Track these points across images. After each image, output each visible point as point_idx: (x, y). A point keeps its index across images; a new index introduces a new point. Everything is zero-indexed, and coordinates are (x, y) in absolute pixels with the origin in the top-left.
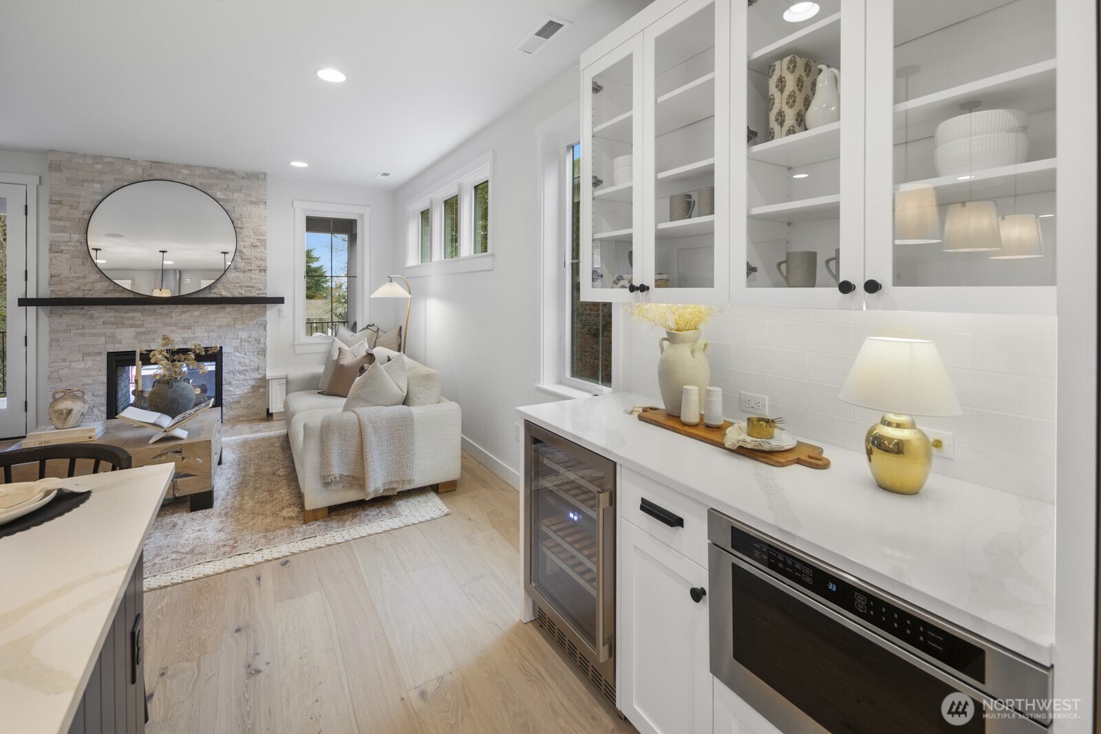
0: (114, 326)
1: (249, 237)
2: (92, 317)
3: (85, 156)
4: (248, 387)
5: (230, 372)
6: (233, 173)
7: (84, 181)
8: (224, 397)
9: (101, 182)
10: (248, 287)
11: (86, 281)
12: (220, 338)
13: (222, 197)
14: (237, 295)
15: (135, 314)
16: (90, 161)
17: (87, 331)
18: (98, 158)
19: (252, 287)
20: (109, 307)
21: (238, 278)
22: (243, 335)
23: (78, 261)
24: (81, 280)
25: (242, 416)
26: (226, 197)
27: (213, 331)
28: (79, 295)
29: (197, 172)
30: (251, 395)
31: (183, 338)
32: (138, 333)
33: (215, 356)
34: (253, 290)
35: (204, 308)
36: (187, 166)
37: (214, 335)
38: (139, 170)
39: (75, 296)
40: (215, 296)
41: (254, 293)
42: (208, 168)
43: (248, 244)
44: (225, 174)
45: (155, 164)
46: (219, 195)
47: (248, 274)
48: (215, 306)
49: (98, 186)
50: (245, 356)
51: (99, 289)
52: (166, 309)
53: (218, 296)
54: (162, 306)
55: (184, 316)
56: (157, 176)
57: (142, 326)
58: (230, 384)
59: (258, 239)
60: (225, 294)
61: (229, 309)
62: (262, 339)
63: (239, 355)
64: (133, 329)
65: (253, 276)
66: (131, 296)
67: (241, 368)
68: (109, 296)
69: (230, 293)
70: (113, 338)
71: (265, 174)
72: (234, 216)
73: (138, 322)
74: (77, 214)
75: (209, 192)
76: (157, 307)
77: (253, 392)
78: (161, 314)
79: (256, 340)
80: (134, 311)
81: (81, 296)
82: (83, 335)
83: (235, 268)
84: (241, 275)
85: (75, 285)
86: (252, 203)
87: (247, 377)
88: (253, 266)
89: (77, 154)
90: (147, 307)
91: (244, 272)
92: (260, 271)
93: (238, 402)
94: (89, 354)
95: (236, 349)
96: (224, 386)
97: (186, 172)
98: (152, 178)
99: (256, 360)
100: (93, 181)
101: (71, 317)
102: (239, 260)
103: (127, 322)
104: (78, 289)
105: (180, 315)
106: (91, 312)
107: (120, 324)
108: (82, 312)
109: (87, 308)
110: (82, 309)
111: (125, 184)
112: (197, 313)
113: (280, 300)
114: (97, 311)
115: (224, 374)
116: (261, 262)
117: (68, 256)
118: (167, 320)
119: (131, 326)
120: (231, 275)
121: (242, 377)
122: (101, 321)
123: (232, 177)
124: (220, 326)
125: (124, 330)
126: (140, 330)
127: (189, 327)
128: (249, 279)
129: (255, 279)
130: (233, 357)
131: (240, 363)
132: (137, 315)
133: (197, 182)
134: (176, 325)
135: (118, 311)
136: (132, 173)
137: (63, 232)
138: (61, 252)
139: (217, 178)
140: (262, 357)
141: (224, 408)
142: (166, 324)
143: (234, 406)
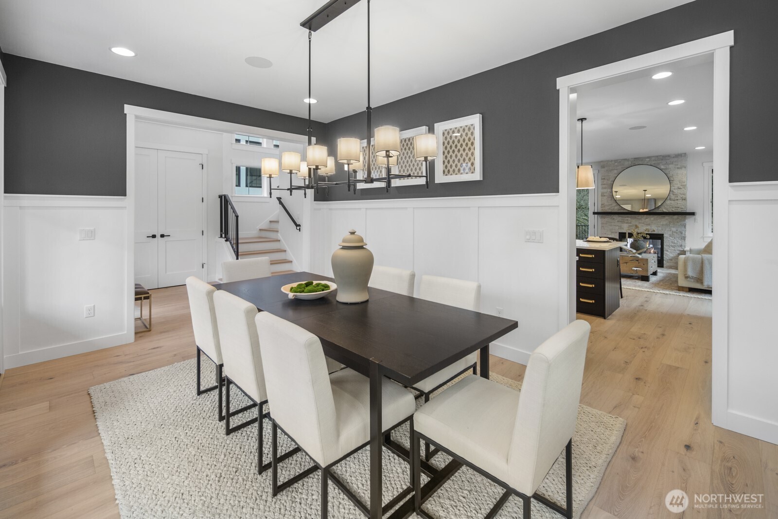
0: (621, 223)
1: (677, 184)
2: (614, 219)
3: (612, 161)
4: (676, 254)
5: (667, 246)
6: (669, 156)
7: (612, 170)
8: (664, 256)
9: (617, 170)
10: (676, 207)
12: (662, 230)
13: (664, 168)
14: (671, 211)
15: (628, 218)
16: (613, 162)
17: (612, 224)
18: (616, 161)
20: (619, 215)
21: (671, 203)
22: (674, 229)
23: (610, 199)
24: (611, 206)
25: (673, 267)
27: (659, 227)
28: (610, 211)
29: (653, 159)
31: (647, 229)
32: (629, 226)
33: (660, 237)
34: (679, 209)
35: (656, 216)
36: (648, 157)
37: (660, 229)
38: (630, 163)
39: (608, 211)
40: (660, 211)
41: (679, 210)
42: (657, 156)
43: (676, 187)
44: (665, 158)
45: (636, 159)
46: (662, 167)
47: (676, 202)
48: (661, 216)
49: (616, 171)
50: (675, 239)
51: (616, 209)
52: (640, 217)
53: (662, 211)
55: (647, 220)
56: (637, 164)
57: (631, 223)
58: (667, 251)
59: (681, 185)
60: (665, 210)
61: (667, 217)
62: (683, 232)
63: (672, 238)
65: (679, 202)
66: (627, 211)
67: (673, 245)
68: (619, 211)
69: (667, 210)
70: (621, 227)
71: (685, 154)
72: (669, 175)
74: (609, 182)
75: (658, 166)
76: (636, 216)
77: (679, 256)
78: (638, 219)
79: (680, 232)
80: (628, 217)
82: (611, 225)
83: (670, 199)
84: (673, 202)
85: (609, 207)
86: (678, 168)
87: (676, 249)
88: (679, 198)
89: (609, 161)
90: (632, 216)
91: (674, 200)
92: (682, 200)
93: (671, 260)
94: (613, 232)
95: (670, 236)
96: (664, 252)
97: (648, 160)
98: (635, 165)
99: (680, 242)
100: (614, 170)
101: (608, 219)
102: (672, 195)
103: (626, 221)
104: (610, 209)
106: (613, 217)
107: (623, 222)
108: (611, 217)
109: (612, 215)
111: (625, 169)
112: (652, 219)
113: (693, 214)
114: (615, 217)
115: (664, 246)
116: (683, 195)
117: (607, 197)
118: (640, 221)
119: (627, 223)
120: (668, 202)
121: (673, 248)
122: (617, 220)
123: (668, 158)
124: (663, 225)
125: (624, 224)
126: (630, 224)
127: (649, 225)
128: (677, 204)
129: (680, 204)
130: (669, 239)
131: (672, 242)
132: (629, 219)
133: (652, 164)
134: (643, 223)
135: (622, 217)
136: (627, 164)
137: (605, 189)
138: (604, 196)
139: (662, 160)
140: (683, 241)
141: (664, 261)
142: (639, 223)
143: (669, 261)
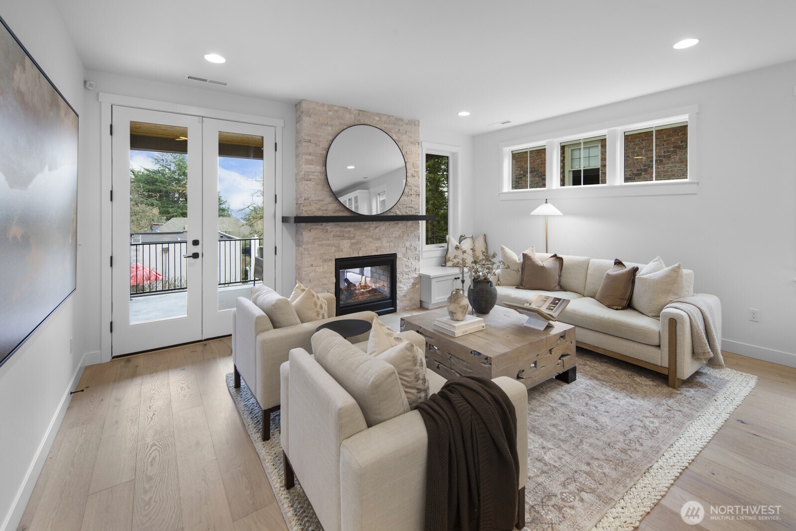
0: (340, 238)
1: (411, 169)
2: (327, 231)
3: (323, 105)
4: (410, 284)
5: (400, 273)
6: (402, 120)
7: (323, 125)
8: (397, 292)
9: (332, 126)
10: (410, 207)
11: (324, 203)
12: (395, 246)
14: (404, 214)
16: (326, 109)
17: (324, 242)
18: (331, 107)
19: (412, 207)
20: (336, 223)
21: (405, 200)
22: (408, 244)
23: (319, 187)
24: (321, 203)
25: (406, 307)
26: (398, 139)
27: (392, 241)
28: (319, 214)
29: (384, 119)
30: (412, 290)
31: (377, 247)
32: (352, 244)
34: (413, 210)
36: (378, 114)
37: (392, 244)
38: (353, 117)
39: (318, 215)
41: (413, 212)
42: (389, 116)
43: (411, 175)
44: (398, 121)
45: (361, 112)
46: (395, 137)
47: (410, 198)
49: (330, 128)
50: (409, 261)
51: (330, 209)
52: (366, 225)
53: (394, 215)
54: (364, 222)
55: (377, 230)
56: (362, 122)
57: (354, 238)
58: (401, 282)
59: (415, 171)
60: (399, 213)
61: (401, 224)
62: (417, 248)
63: (405, 259)
64: (349, 241)
65: (412, 199)
67: (407, 270)
68: (336, 214)
69: (401, 212)
70: (339, 249)
71: (419, 121)
72: (405, 154)
73: (352, 235)
77: (413, 288)
78: (364, 229)
79: (414, 248)
80: (350, 226)
81: (321, 215)
82: (322, 245)
83: (404, 193)
84: (406, 198)
85: (319, 206)
86: (412, 143)
87: (410, 277)
88: (413, 192)
89: (319, 103)
90: (357, 223)
91: (408, 196)
92: (416, 195)
93: (405, 296)
94: (325, 261)
95: (404, 255)
96: (398, 284)
97: (377, 119)
98: (360, 123)
99: (415, 263)
100: (327, 125)
103: (346, 235)
104: (319, 210)
105: (375, 229)
106: (326, 228)
107: (343, 237)
108: (322, 227)
109: (324, 224)
110: (322, 225)
111: (345, 127)
112: (383, 228)
114: (330, 226)
115: (397, 275)
116: (417, 189)
117: (314, 183)
118: (368, 233)
119: (349, 238)
121: (407, 276)
122: (332, 234)
123: (401, 123)
124: (395, 238)
125: (344, 241)
126: (353, 241)
127: (379, 239)
128: (410, 201)
129: (414, 201)
130: (402, 261)
131: (406, 266)
132: (351, 229)
133: (383, 126)
134: (372, 237)
135: (341, 227)
136: (349, 118)
137: (312, 164)
138: (310, 180)
139: (395, 124)
140: (417, 261)
141: (397, 301)
142: (367, 237)
143: (403, 299)
